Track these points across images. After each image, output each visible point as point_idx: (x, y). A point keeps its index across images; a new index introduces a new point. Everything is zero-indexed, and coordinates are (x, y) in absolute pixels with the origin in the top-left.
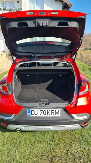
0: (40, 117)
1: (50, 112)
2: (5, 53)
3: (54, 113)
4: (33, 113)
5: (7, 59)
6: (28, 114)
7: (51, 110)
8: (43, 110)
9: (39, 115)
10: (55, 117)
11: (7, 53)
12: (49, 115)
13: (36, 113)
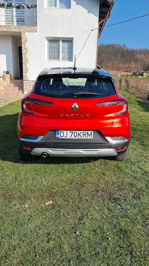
0: (70, 139)
1: (82, 134)
2: (9, 75)
3: (86, 135)
4: (62, 135)
5: (12, 85)
6: (57, 136)
7: (82, 132)
8: (74, 132)
9: (69, 137)
10: (87, 140)
11: (12, 76)
12: (80, 137)
13: (66, 135)
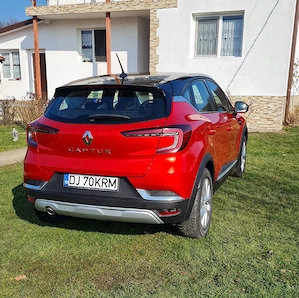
1: (100, 182)
3: (107, 184)
4: (72, 182)
7: (102, 178)
8: (89, 177)
9: (81, 185)
12: (97, 186)
13: (78, 181)
